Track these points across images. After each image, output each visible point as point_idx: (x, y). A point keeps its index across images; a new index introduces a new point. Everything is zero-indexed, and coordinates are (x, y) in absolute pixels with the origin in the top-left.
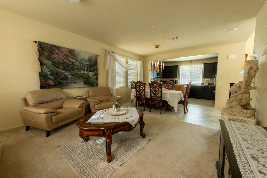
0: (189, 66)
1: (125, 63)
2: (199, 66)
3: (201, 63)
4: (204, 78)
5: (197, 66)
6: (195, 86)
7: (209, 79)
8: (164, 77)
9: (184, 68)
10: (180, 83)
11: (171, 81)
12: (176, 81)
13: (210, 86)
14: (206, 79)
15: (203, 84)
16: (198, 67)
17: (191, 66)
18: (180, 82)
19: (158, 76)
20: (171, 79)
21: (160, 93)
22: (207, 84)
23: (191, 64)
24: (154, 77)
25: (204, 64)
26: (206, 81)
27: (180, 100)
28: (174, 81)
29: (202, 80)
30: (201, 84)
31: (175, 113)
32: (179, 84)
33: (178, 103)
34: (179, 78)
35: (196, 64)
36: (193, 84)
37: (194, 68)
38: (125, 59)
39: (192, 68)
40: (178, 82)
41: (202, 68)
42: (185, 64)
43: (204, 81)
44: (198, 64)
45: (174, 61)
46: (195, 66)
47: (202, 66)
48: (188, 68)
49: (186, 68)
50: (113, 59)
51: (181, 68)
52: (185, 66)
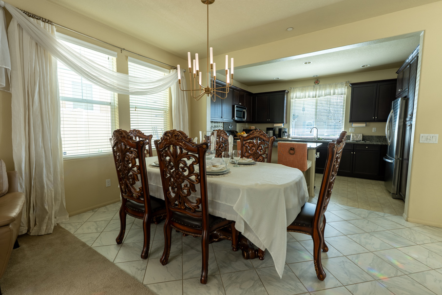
0: (312, 93)
1: (115, 70)
2: (336, 91)
3: (342, 84)
4: (350, 122)
5: (332, 92)
7: (363, 125)
8: (251, 121)
9: (299, 98)
10: (291, 136)
11: (268, 129)
12: (280, 130)
13: (368, 142)
14: (355, 125)
16: (334, 94)
17: (318, 92)
18: (291, 133)
19: (236, 118)
20: (270, 126)
21: (198, 187)
22: (359, 137)
23: (317, 86)
24: (225, 120)
25: (351, 86)
26: (356, 130)
27: (299, 215)
28: (277, 130)
29: (346, 128)
31: (273, 277)
32: (289, 136)
33: (290, 229)
34: (288, 122)
35: (330, 85)
36: (323, 138)
37: (325, 96)
38: (111, 57)
39: (319, 97)
40: (286, 132)
41: (346, 97)
42: (303, 87)
43: (350, 129)
44: (336, 86)
45: (275, 79)
46: (328, 91)
47: (346, 90)
48: (309, 97)
49: (305, 97)
50: (34, 44)
51: (293, 97)
52: (302, 92)
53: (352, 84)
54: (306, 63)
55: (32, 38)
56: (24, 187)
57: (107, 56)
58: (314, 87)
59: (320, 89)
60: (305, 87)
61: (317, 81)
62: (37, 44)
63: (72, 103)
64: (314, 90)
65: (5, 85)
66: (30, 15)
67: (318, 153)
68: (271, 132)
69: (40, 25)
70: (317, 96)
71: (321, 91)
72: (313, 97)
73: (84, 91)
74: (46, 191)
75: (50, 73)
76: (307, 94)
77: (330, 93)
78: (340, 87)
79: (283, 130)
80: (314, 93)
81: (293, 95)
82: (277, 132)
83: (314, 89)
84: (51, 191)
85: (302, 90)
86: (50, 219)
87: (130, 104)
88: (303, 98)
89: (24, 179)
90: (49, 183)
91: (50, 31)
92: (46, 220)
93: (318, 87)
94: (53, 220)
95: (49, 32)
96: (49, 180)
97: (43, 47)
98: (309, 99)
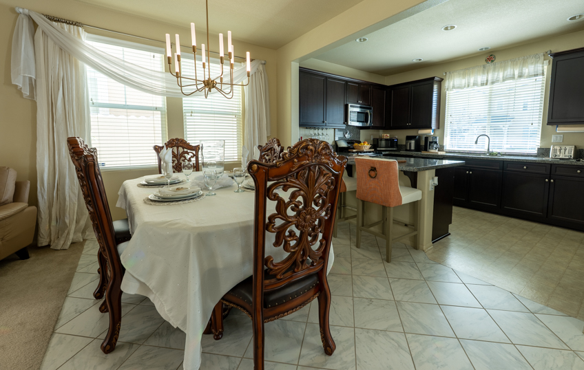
0: (481, 78)
2: (526, 71)
3: (536, 57)
4: (549, 123)
5: (517, 73)
6: (504, 162)
10: (447, 148)
11: (409, 138)
12: (427, 139)
14: (561, 130)
15: (544, 151)
16: (520, 76)
17: (491, 76)
18: (446, 144)
20: (411, 133)
22: (567, 153)
23: (490, 65)
24: (330, 125)
25: (551, 58)
26: (565, 140)
28: (422, 140)
29: (544, 135)
30: (535, 152)
34: (440, 125)
35: (514, 62)
36: (499, 153)
37: (504, 80)
38: (156, 55)
39: (493, 83)
40: (436, 143)
41: (545, 79)
42: (466, 69)
43: (553, 138)
44: (524, 62)
45: (415, 61)
46: (509, 71)
47: (546, 67)
48: (475, 84)
49: (468, 86)
50: (57, 48)
51: (449, 86)
52: (464, 78)
53: (556, 55)
54: (446, 29)
55: (55, 43)
56: (46, 197)
57: (152, 54)
58: (484, 67)
59: (494, 70)
60: (468, 69)
61: (489, 57)
62: (61, 49)
63: (108, 109)
64: (483, 73)
65: (28, 94)
66: (52, 19)
67: (436, 178)
68: (413, 142)
69: (64, 29)
70: (489, 82)
71: (496, 73)
72: (482, 84)
73: (127, 96)
74: (67, 203)
75: (76, 78)
76: (472, 80)
77: (514, 75)
78: (532, 63)
79: (430, 140)
80: (485, 78)
81: (449, 84)
82: (423, 143)
83: (484, 70)
84: (74, 204)
85: (464, 75)
86: (68, 233)
87: (184, 108)
88: (465, 87)
89: (46, 189)
90: (72, 195)
91: (76, 33)
92: (65, 234)
93: (493, 66)
94: (71, 236)
95: (74, 34)
96: (73, 192)
97: (67, 53)
98: (476, 88)
